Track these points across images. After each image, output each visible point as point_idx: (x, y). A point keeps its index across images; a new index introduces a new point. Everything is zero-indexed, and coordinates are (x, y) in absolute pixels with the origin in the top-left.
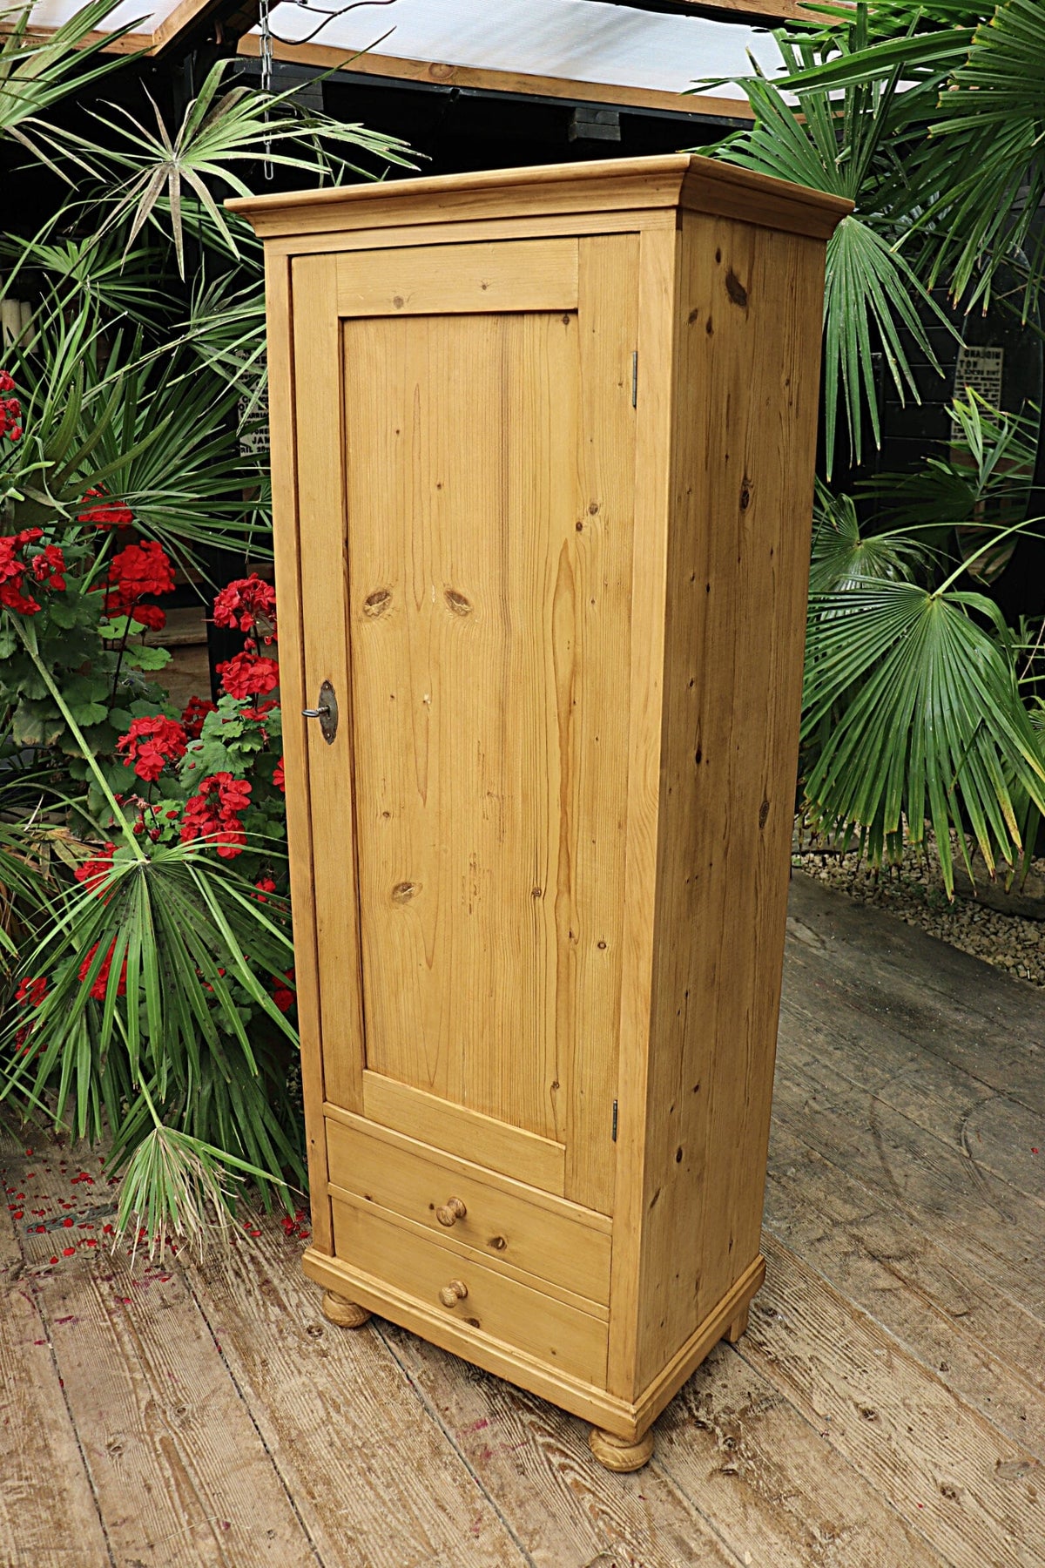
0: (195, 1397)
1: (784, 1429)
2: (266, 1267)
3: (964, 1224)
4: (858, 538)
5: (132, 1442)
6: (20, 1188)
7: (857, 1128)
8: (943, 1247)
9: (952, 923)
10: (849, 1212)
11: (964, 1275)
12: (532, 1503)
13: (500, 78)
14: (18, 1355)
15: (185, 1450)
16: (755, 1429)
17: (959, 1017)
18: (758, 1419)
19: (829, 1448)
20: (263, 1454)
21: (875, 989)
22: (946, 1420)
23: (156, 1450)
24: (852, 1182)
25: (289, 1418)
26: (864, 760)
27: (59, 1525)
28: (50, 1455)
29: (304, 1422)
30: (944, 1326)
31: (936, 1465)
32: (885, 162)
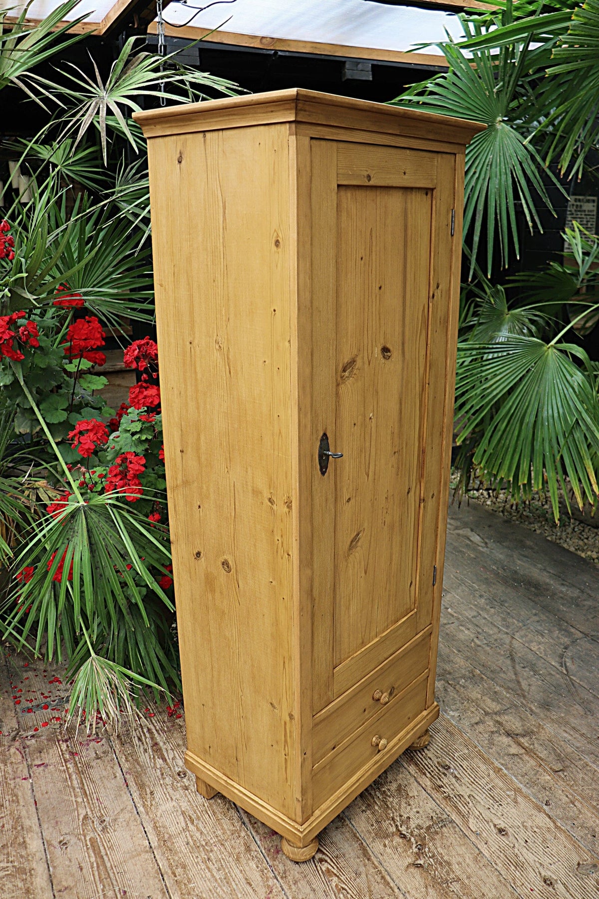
0: (111, 813)
1: (451, 839)
2: (156, 735)
3: (563, 715)
4: (506, 310)
5: (73, 840)
6: (20, 686)
7: (502, 655)
8: (549, 729)
9: (562, 532)
10: (494, 706)
11: (561, 746)
12: (301, 882)
13: (301, 45)
14: (12, 786)
15: (103, 845)
16: (435, 839)
17: (564, 589)
18: (437, 833)
19: (478, 852)
20: (148, 848)
21: (516, 572)
22: (548, 836)
23: (87, 845)
24: (498, 688)
25: (164, 827)
26: (508, 441)
27: (28, 891)
28: (26, 848)
29: (172, 830)
30: (548, 777)
31: (541, 864)
32: (523, 91)
